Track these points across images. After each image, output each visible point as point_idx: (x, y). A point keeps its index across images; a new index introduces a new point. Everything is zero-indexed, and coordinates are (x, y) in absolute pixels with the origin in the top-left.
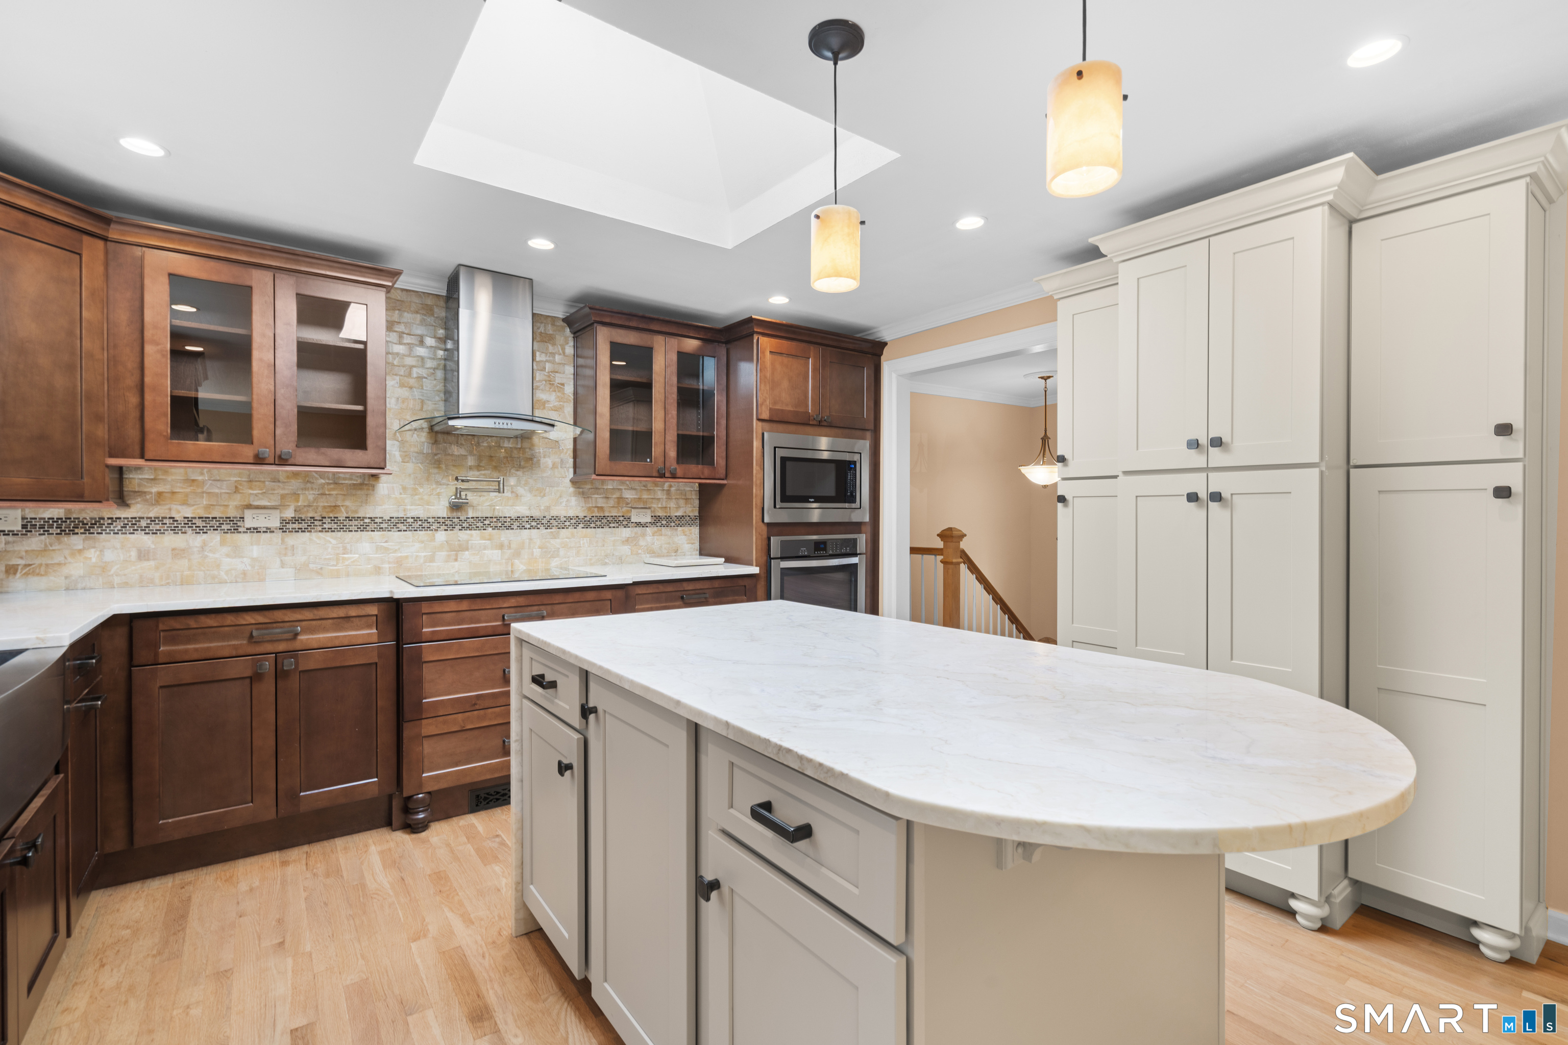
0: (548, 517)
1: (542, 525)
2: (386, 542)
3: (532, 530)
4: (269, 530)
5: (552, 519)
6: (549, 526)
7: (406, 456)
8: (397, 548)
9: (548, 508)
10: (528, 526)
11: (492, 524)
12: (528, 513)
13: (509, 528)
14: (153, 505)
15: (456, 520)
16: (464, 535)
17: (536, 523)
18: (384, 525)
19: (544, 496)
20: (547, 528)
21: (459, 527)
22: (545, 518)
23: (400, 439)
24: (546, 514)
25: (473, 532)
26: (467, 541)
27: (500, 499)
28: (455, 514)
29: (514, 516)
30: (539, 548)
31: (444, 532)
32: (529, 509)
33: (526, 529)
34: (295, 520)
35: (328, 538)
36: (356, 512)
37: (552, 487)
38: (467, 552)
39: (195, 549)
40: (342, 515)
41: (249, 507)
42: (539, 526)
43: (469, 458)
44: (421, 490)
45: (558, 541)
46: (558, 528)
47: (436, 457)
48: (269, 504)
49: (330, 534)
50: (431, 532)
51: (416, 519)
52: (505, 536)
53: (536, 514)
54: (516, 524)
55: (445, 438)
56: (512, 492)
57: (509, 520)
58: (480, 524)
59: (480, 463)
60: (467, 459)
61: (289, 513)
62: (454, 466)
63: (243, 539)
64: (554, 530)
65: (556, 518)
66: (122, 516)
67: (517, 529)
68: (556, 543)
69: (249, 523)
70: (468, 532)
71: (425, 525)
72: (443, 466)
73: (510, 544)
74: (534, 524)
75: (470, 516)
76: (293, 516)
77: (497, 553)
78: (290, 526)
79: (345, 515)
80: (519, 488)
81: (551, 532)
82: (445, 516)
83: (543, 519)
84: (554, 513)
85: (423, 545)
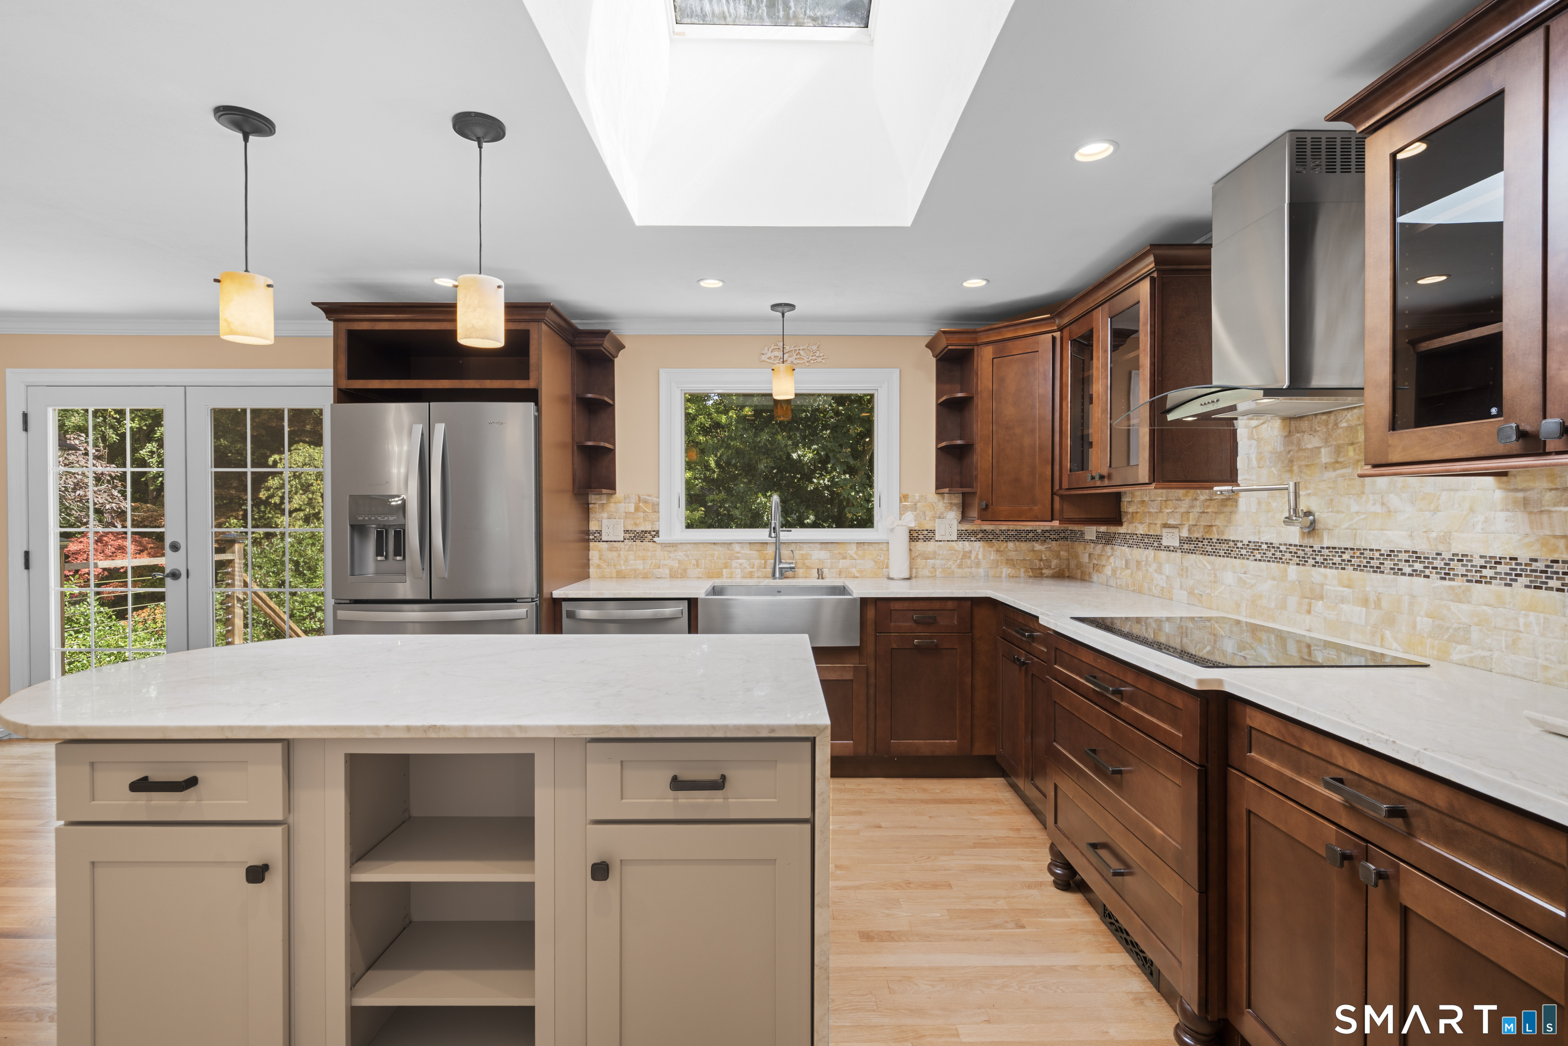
0: (1447, 555)
1: (1434, 571)
2: (1245, 573)
3: (1415, 579)
4: (1175, 550)
5: (1453, 560)
6: (1449, 574)
7: (1261, 458)
8: (1253, 582)
9: (1446, 538)
10: (1408, 570)
11: (1353, 560)
12: (1408, 545)
13: (1378, 570)
14: (1130, 523)
15: (1309, 549)
16: (1318, 574)
17: (1422, 565)
18: (1244, 552)
19: (1437, 510)
20: (1445, 579)
21: (1311, 561)
22: (1439, 557)
23: (1256, 437)
24: (1441, 548)
25: (1328, 571)
26: (1322, 585)
27: (1363, 516)
28: (1306, 542)
29: (1385, 549)
30: (1428, 616)
31: (1295, 567)
32: (1411, 536)
33: (1404, 574)
34: (1189, 540)
35: (1205, 562)
36: (1223, 533)
37: (1453, 490)
38: (1321, 602)
39: (1144, 563)
40: (1215, 537)
41: (1165, 526)
42: (1427, 572)
43: (1323, 450)
44: (1274, 505)
45: (1465, 607)
46: (1468, 581)
47: (1289, 456)
48: (1174, 523)
49: (1207, 557)
50: (1283, 565)
51: (1270, 545)
52: (1372, 582)
53: (1423, 547)
54: (1388, 564)
55: (1297, 425)
56: (1383, 504)
57: (1377, 555)
58: (1337, 560)
59: (1338, 457)
60: (1320, 452)
61: (1185, 533)
62: (1307, 466)
63: (1163, 555)
64: (1459, 583)
65: (1462, 558)
66: (1121, 532)
67: (1389, 574)
68: (1461, 612)
69: (1165, 542)
70: (1322, 570)
71: (1278, 554)
72: (1295, 468)
73: (1379, 599)
74: (1418, 566)
75: (1325, 546)
76: (1187, 535)
77: (1360, 610)
78: (1186, 546)
79: (1216, 537)
80: (1392, 496)
81: (1451, 587)
82: (1297, 543)
83: (1436, 559)
84: (1458, 548)
85: (1275, 582)
